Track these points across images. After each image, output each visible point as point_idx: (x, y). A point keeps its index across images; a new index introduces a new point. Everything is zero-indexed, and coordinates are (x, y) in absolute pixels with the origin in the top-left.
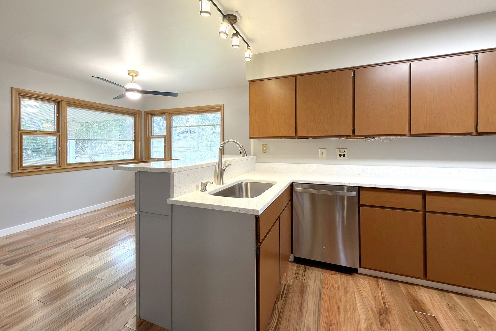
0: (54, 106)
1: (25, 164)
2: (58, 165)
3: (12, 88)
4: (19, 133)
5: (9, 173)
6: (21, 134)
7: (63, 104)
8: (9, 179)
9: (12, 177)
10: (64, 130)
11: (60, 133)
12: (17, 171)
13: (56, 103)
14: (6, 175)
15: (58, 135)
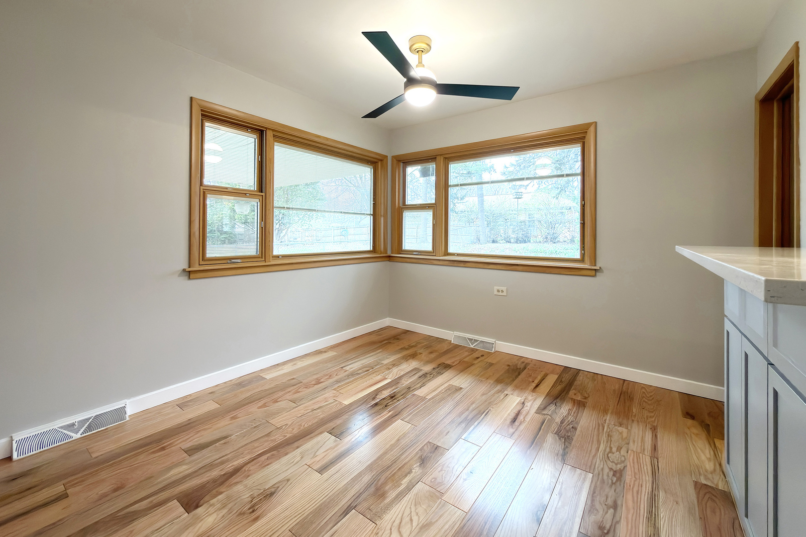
0: (254, 139)
1: (210, 254)
2: (259, 257)
3: (191, 98)
4: (202, 190)
5: (184, 270)
6: (204, 193)
7: (269, 135)
8: (184, 282)
9: (189, 278)
10: (270, 188)
11: (263, 194)
12: (197, 268)
13: (258, 135)
14: (179, 276)
15: (261, 198)
